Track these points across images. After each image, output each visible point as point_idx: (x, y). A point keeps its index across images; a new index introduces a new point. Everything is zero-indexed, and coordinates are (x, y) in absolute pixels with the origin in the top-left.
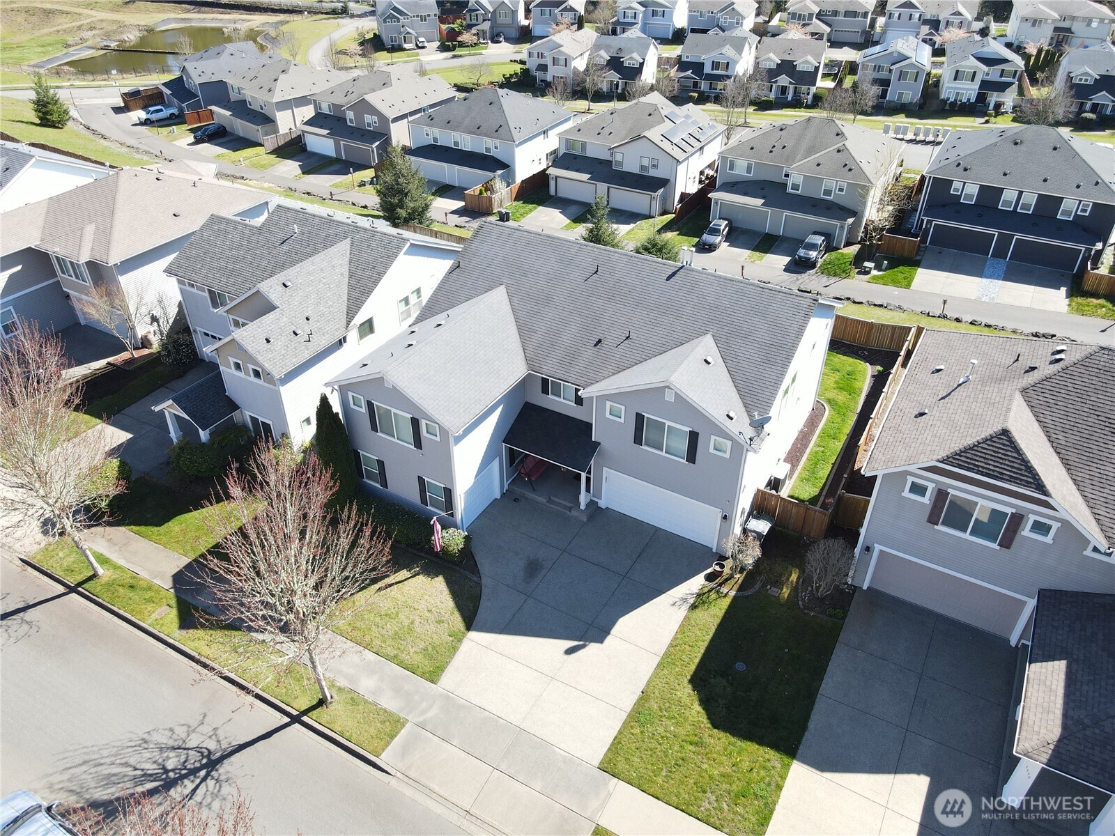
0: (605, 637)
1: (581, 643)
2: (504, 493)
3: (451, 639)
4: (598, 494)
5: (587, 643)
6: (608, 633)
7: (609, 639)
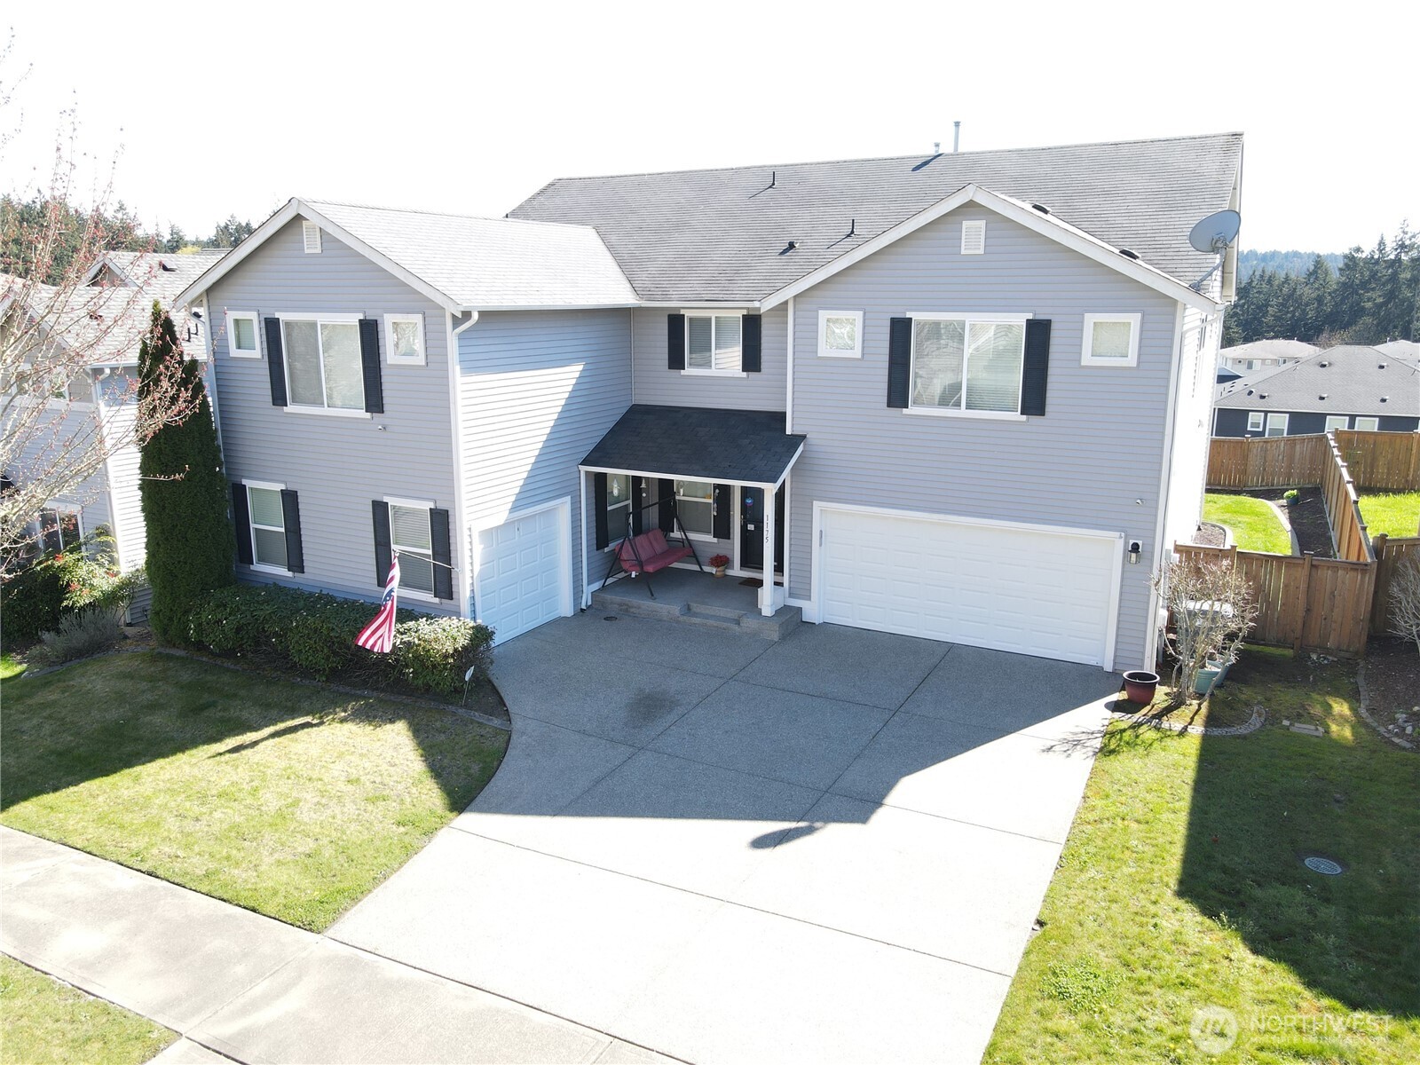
0: (872, 811)
1: (802, 824)
2: (582, 610)
3: (402, 829)
4: (802, 589)
5: (817, 824)
6: (878, 803)
7: (880, 816)
